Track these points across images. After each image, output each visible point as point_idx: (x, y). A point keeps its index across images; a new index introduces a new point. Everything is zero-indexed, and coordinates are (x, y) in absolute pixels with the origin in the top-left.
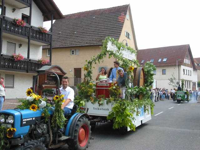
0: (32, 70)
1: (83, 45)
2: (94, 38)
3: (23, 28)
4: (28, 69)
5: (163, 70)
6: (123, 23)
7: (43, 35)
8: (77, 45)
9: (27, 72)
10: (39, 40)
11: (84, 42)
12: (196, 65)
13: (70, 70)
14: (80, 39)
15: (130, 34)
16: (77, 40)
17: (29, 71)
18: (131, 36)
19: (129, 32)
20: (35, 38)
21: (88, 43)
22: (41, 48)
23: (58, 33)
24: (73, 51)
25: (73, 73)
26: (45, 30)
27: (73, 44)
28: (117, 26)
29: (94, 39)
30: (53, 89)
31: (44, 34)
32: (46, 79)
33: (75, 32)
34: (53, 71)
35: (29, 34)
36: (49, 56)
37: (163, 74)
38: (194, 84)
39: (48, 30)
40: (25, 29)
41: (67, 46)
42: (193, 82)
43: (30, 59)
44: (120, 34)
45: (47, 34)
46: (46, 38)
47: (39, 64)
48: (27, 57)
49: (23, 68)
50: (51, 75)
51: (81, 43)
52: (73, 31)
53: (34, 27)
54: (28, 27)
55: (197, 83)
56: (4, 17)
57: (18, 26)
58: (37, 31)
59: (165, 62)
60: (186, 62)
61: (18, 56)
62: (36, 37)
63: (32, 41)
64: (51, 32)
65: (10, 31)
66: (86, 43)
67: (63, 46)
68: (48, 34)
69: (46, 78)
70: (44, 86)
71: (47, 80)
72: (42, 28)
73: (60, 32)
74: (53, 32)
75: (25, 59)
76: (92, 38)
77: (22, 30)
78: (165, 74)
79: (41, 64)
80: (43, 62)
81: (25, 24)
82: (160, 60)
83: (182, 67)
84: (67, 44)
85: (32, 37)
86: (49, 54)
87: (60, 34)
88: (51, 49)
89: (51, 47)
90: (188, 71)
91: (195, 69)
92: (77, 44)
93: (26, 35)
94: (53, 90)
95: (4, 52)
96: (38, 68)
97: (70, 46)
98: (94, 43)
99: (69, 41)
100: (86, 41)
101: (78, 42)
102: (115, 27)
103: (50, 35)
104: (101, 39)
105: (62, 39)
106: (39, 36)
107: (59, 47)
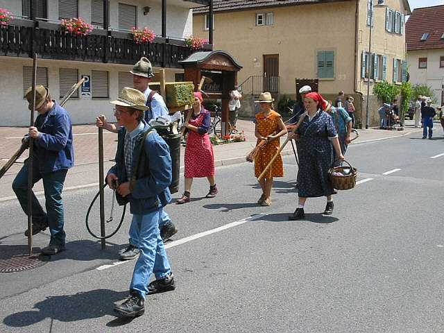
0: (171, 62)
1: (282, 2)
4: (163, 60)
8: (268, 4)
9: (163, 66)
13: (255, 60)
17: (167, 64)
22: (191, 12)
24: (260, 17)
25: (260, 65)
27: (259, 1)
32: (199, 81)
34: (214, 62)
36: (208, 29)
41: (247, 6)
43: (167, 38)
47: (187, 49)
48: (161, 34)
49: (153, 59)
50: (212, 72)
61: (143, 33)
67: (238, 7)
75: (156, 38)
79: (190, 47)
80: (195, 44)
84: (247, 2)
86: (209, 25)
88: (212, 14)
89: (210, 9)
95: (114, 26)
96: (186, 57)
97: (253, 6)
107: (229, 8)
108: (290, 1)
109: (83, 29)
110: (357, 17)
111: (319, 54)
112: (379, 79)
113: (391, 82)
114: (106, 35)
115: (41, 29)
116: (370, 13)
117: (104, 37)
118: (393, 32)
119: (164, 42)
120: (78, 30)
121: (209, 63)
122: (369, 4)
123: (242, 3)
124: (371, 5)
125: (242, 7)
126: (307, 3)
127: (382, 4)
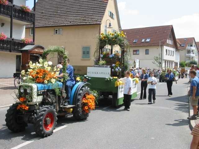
0: (15, 50)
1: (67, 24)
2: (77, 17)
3: (5, 7)
4: (11, 48)
5: (146, 50)
6: (107, 2)
7: (25, 14)
8: (61, 25)
9: (10, 52)
10: (21, 19)
11: (68, 21)
12: (178, 45)
14: (63, 18)
15: (113, 14)
16: (60, 20)
17: (13, 51)
18: (115, 17)
19: (112, 12)
20: (17, 17)
21: (72, 22)
22: (24, 27)
23: (42, 12)
24: (57, 31)
26: (27, 9)
27: (56, 23)
28: (101, 6)
29: (78, 19)
32: (29, 59)
33: (59, 12)
34: (36, 50)
35: (11, 13)
36: (32, 35)
37: (146, 54)
38: (176, 64)
39: (31, 9)
40: (7, 8)
41: (50, 25)
42: (175, 62)
44: (104, 14)
45: (30, 13)
46: (29, 18)
47: (23, 44)
48: (10, 36)
49: (6, 48)
50: (34, 55)
51: (64, 23)
53: (16, 6)
54: (10, 6)
55: (179, 63)
57: (0, 5)
58: (19, 10)
59: (148, 42)
60: (169, 42)
61: (1, 35)
62: (19, 16)
64: (34, 11)
66: (69, 22)
67: (46, 25)
69: (29, 57)
70: (27, 65)
72: (24, 7)
74: (36, 11)
75: (7, 38)
76: (75, 17)
77: (4, 9)
78: (148, 54)
80: (27, 42)
81: (8, 3)
82: (143, 41)
83: (165, 48)
84: (50, 23)
85: (15, 16)
86: (33, 33)
87: (44, 13)
88: (35, 28)
89: (34, 26)
90: (170, 52)
91: (177, 49)
92: (61, 23)
93: (8, 14)
96: (22, 48)
97: (53, 25)
98: (78, 22)
99: (52, 20)
100: (69, 21)
101: (62, 21)
102: (99, 6)
103: (33, 14)
104: (85, 18)
105: (46, 18)
106: (22, 15)
107: (42, 26)
108: (70, 24)
110: (100, 32)
111: (83, 48)
116: (106, 30)
119: (11, 40)
121: (34, 51)
122: (105, 27)
123: (48, 24)
124: (106, 27)
125: (48, 25)
126: (78, 25)
127: (111, 27)
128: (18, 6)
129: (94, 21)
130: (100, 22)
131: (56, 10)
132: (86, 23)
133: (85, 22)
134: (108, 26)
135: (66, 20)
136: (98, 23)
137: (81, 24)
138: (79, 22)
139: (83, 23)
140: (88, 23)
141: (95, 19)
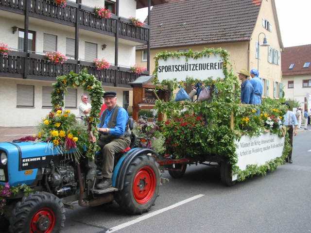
0: (121, 82)
1: (197, 43)
2: (213, 31)
3: (108, 20)
4: (115, 81)
6: (260, 5)
8: (187, 44)
9: (115, 86)
10: (130, 37)
11: (198, 37)
14: (191, 33)
15: (270, 23)
16: (187, 36)
17: (118, 85)
18: (272, 27)
19: (268, 20)
20: (125, 35)
22: (134, 49)
23: (158, 25)
26: (139, 22)
27: (180, 42)
28: (250, 12)
29: (214, 34)
30: (152, 110)
31: (137, 28)
32: (144, 96)
33: (185, 23)
35: (116, 30)
36: (146, 60)
39: (143, 22)
40: (110, 22)
41: (172, 45)
43: (118, 66)
44: (254, 25)
45: (143, 28)
46: (141, 35)
47: (133, 74)
48: (114, 63)
49: (109, 81)
50: (149, 90)
51: (193, 40)
52: (182, 21)
53: (123, 19)
54: (114, 20)
56: (80, 6)
57: (101, 19)
58: (127, 24)
61: (102, 62)
62: (127, 33)
63: (120, 40)
64: (148, 24)
65: (89, 25)
66: (201, 40)
67: (166, 46)
68: (145, 29)
69: (144, 94)
70: (140, 106)
71: (146, 96)
72: (135, 20)
73: (161, 24)
74: (151, 24)
75: (111, 66)
76: (210, 31)
77: (106, 24)
79: (134, 73)
80: (138, 71)
81: (111, 15)
84: (172, 42)
85: (121, 33)
86: (146, 58)
87: (161, 27)
88: (149, 50)
89: (148, 47)
92: (188, 41)
93: (111, 31)
94: (152, 112)
95: (82, 57)
97: (177, 45)
98: (214, 38)
99: (174, 38)
100: (201, 37)
101: (189, 38)
102: (246, 12)
103: (146, 29)
104: (225, 33)
105: (165, 34)
106: (131, 31)
107: (159, 46)
108: (202, 42)
109: (61, 59)
110: (248, 53)
112: (264, 96)
113: (272, 98)
114: (76, 63)
115: (31, 59)
116: (258, 50)
117: (76, 65)
118: (273, 63)
119: (116, 69)
120: (57, 60)
121: (149, 84)
122: (257, 45)
123: (169, 43)
124: (259, 45)
125: (169, 46)
126: (214, 43)
127: (267, 44)
128: (125, 19)
129: (239, 36)
130: (249, 36)
131: (179, 22)
132: (227, 39)
133: (225, 37)
134: (261, 43)
135: (196, 37)
136: (246, 39)
137: (219, 41)
138: (216, 38)
139: (221, 41)
140: (229, 40)
141: (240, 33)
